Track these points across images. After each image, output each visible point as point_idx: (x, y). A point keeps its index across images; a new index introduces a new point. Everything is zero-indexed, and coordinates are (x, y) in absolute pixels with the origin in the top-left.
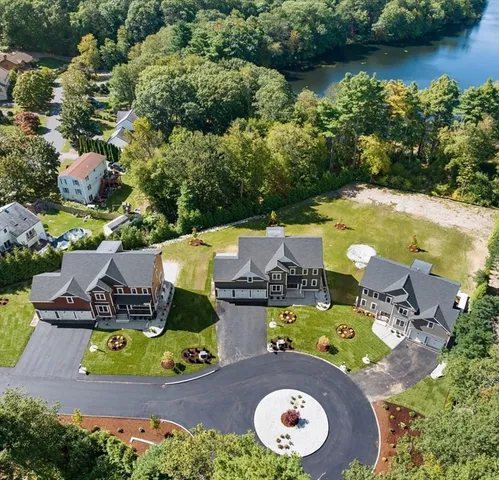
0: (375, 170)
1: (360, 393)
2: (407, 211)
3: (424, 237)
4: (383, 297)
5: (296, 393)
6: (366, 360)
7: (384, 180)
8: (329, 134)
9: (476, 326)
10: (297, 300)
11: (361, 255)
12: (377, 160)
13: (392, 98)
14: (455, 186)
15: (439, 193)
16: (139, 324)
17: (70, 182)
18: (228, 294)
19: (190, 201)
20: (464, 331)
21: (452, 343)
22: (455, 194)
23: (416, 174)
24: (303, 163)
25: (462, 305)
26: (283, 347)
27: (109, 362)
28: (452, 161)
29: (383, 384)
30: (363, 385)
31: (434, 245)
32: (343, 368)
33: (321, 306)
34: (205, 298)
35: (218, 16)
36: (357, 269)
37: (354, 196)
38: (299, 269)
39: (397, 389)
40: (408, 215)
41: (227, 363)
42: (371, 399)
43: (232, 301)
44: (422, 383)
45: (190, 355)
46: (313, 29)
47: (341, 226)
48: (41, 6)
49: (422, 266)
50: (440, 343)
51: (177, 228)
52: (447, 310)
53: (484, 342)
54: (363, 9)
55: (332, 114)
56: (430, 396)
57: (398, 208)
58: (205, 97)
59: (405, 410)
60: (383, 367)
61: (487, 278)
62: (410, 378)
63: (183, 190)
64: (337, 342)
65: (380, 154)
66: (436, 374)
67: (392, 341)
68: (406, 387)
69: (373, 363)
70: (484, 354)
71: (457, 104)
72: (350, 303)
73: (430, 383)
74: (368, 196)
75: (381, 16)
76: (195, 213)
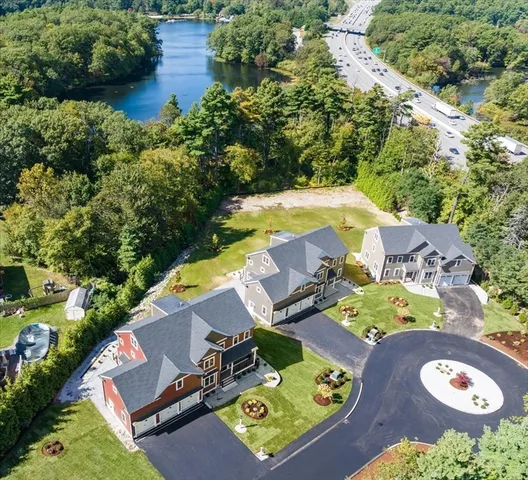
0: (246, 178)
1: (465, 339)
4: (407, 258)
6: (437, 314)
7: (253, 187)
8: (197, 152)
15: (300, 184)
16: (250, 380)
22: (312, 182)
30: (459, 332)
32: (433, 328)
33: (358, 291)
34: (262, 330)
37: (240, 208)
38: (331, 260)
39: (479, 323)
41: (359, 372)
42: (476, 340)
46: (43, 74)
47: (270, 231)
54: (73, 52)
55: (195, 132)
58: (56, 139)
60: (452, 313)
62: (475, 311)
63: (125, 239)
65: (248, 161)
69: (443, 314)
74: (252, 205)
75: (95, 56)
76: (147, 261)
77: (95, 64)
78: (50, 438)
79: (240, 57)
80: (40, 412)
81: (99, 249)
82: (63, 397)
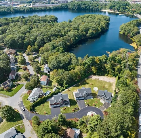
0: (95, 73)
1: (100, 110)
2: (101, 80)
3: (105, 85)
4: (101, 96)
5: (92, 112)
6: (100, 106)
7: (96, 74)
8: (86, 67)
9: (115, 99)
10: (88, 98)
11: (96, 89)
12: (95, 71)
13: (96, 60)
14: (109, 74)
15: (106, 75)
16: (66, 105)
17: (43, 82)
18: (78, 99)
19: (66, 83)
20: (113, 100)
21: (112, 102)
22: (109, 75)
23: (101, 72)
24: (82, 73)
25: (112, 96)
26: (88, 106)
27: (64, 112)
28: (108, 70)
29: (103, 109)
30: (100, 109)
31: (107, 86)
32: (97, 108)
33: (92, 99)
34: (74, 100)
35: (55, 38)
36: (96, 92)
37: (92, 78)
38: (88, 93)
39: (105, 109)
40: (102, 80)
41: (81, 109)
42: (102, 111)
43: (78, 100)
44: (108, 108)
45: (75, 109)
46: (75, 38)
47: (91, 84)
48: (17, 39)
49: (106, 91)
50: (110, 102)
51: (64, 88)
52: (110, 97)
53: (116, 101)
54: (84, 31)
55: (86, 63)
56: (110, 109)
57: (100, 79)
59: (107, 112)
60: (103, 106)
61: (116, 91)
62: (107, 107)
63: (65, 82)
64: (96, 104)
65: (95, 70)
66: (110, 106)
67: (103, 103)
68: (106, 109)
69: (101, 106)
70: (116, 102)
71: (107, 60)
72: (96, 98)
73: (110, 108)
74: (94, 77)
75: (88, 33)
76: (67, 85)
77: (88, 34)
78: (43, 104)
79: (125, 33)
80: (44, 101)
81: (61, 82)
82: (47, 100)
